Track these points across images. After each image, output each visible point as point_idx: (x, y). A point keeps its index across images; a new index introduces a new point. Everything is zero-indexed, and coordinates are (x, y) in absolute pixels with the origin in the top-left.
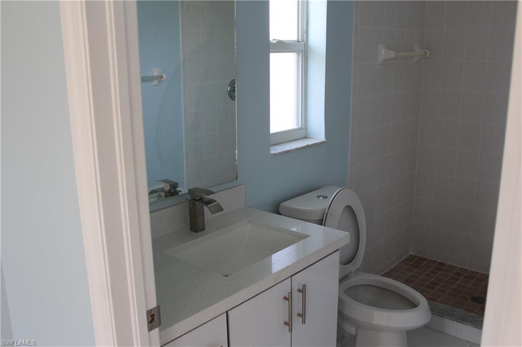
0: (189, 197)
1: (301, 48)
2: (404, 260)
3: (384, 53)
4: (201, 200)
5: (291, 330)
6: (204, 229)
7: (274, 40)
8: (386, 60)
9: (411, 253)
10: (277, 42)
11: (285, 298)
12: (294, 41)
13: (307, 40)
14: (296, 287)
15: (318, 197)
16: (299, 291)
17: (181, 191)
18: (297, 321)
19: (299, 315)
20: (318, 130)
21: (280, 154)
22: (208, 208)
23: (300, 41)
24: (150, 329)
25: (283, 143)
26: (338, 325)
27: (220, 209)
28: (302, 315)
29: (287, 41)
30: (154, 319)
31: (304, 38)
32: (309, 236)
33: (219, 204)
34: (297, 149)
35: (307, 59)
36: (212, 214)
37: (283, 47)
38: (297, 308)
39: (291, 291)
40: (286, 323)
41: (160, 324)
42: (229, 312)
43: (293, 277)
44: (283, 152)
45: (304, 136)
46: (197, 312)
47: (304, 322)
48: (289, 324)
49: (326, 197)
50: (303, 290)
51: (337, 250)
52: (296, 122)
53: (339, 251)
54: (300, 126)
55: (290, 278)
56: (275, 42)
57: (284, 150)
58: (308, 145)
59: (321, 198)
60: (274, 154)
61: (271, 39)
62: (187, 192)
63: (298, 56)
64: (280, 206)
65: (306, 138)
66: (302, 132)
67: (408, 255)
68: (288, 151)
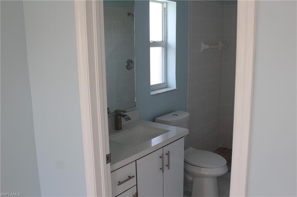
0: (115, 114)
1: (164, 45)
2: (217, 149)
3: (204, 46)
4: (120, 115)
5: (163, 172)
6: (122, 129)
7: (151, 41)
8: (205, 49)
9: (220, 146)
10: (153, 42)
11: (160, 157)
12: (161, 41)
13: (167, 41)
14: (165, 152)
15: (173, 115)
16: (166, 154)
17: (110, 112)
18: (166, 168)
19: (166, 165)
20: (173, 84)
21: (155, 95)
22: (124, 118)
23: (163, 41)
24: (107, 163)
25: (156, 90)
26: (184, 176)
27: (129, 119)
28: (168, 166)
29: (157, 41)
30: (108, 159)
31: (165, 40)
32: (170, 131)
33: (128, 117)
34: (163, 93)
35: (167, 50)
36: (126, 121)
37: (156, 44)
38: (166, 163)
39: (163, 153)
40: (161, 169)
41: (111, 162)
42: (137, 161)
43: (164, 148)
44: (156, 94)
45: (166, 87)
46: (124, 159)
47: (169, 169)
48: (162, 169)
49: (177, 115)
50: (168, 154)
51: (183, 137)
52: (162, 80)
53: (184, 138)
54: (164, 82)
55: (162, 148)
56: (152, 42)
57: (157, 93)
58: (168, 91)
59: (175, 116)
60: (152, 95)
61: (150, 41)
62: (114, 112)
63: (163, 48)
64: (156, 120)
65: (167, 87)
66: (165, 85)
67: (219, 147)
68: (159, 94)
